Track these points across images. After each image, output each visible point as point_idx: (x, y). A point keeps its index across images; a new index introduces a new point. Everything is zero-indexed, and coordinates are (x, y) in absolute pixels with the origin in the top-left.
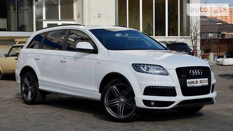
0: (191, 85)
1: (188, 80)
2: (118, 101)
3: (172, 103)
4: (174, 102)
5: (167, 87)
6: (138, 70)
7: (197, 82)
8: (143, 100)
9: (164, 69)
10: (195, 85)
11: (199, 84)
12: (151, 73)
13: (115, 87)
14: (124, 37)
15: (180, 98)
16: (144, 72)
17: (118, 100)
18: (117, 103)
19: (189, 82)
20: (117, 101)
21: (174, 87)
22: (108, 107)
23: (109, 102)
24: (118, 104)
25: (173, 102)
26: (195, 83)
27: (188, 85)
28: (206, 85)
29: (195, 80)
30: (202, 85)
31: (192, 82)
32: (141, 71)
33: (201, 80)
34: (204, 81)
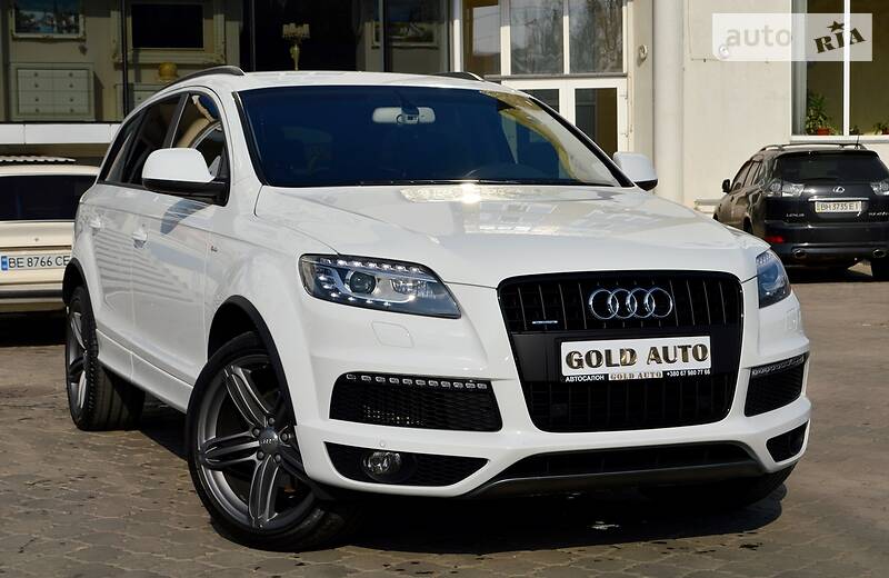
0: (586, 370)
1: (566, 348)
2: (256, 444)
3: (475, 464)
5: (445, 379)
6: (317, 290)
7: (628, 357)
8: (326, 443)
9: (438, 284)
10: (617, 373)
11: (643, 369)
12: (378, 306)
13: (240, 371)
16: (343, 300)
17: (257, 437)
18: (252, 451)
19: (576, 356)
20: (253, 440)
21: (488, 382)
22: (214, 469)
23: (219, 445)
24: (254, 457)
25: (478, 463)
26: (616, 359)
27: (566, 371)
28: (674, 374)
29: (615, 346)
30: (665, 373)
31: (594, 356)
32: (334, 295)
33: (659, 343)
34: (685, 349)
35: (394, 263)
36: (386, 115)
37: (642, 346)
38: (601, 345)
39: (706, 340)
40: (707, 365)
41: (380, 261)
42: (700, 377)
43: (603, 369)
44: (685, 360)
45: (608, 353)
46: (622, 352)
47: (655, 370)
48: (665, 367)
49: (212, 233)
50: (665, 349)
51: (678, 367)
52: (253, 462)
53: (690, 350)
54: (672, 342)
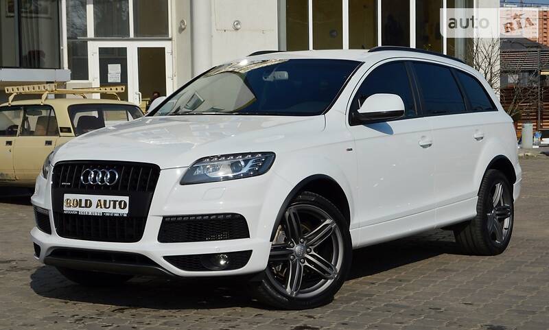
0: (72, 208)
1: (66, 196)
7: (88, 204)
10: (83, 211)
11: (94, 211)
19: (69, 201)
26: (83, 205)
27: (65, 208)
28: (108, 215)
29: (84, 197)
30: (103, 213)
31: (75, 202)
33: (103, 198)
34: (115, 202)
37: (95, 198)
38: (78, 197)
39: (126, 199)
40: (126, 211)
42: (120, 218)
43: (78, 209)
44: (114, 207)
45: (80, 200)
46: (86, 201)
47: (99, 211)
48: (104, 210)
50: (105, 201)
51: (110, 211)
53: (117, 203)
54: (109, 198)
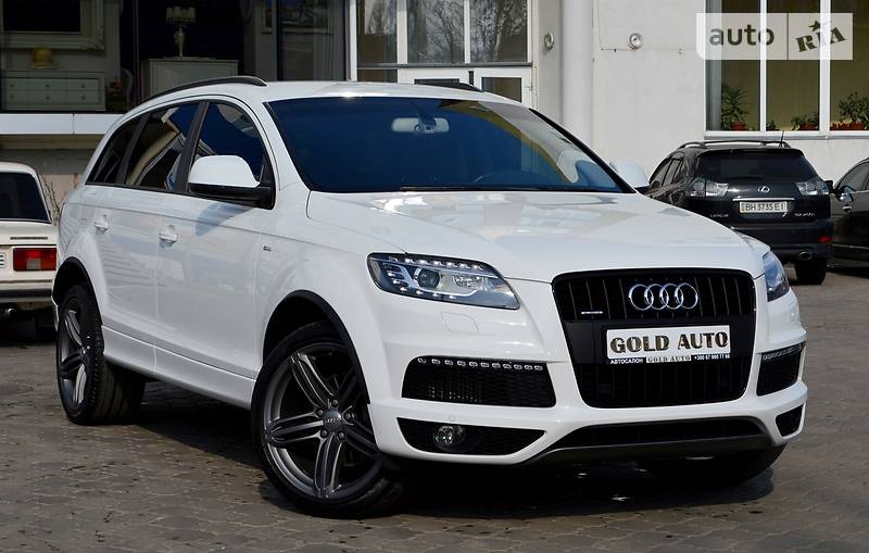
0: (628, 354)
1: (611, 334)
2: (320, 423)
3: (533, 435)
4: (538, 434)
5: (507, 362)
6: (387, 285)
7: (662, 343)
8: (399, 419)
9: (499, 280)
10: (653, 357)
11: (676, 353)
12: (443, 298)
13: (306, 358)
14: (427, 131)
15: (569, 412)
16: (411, 293)
17: (321, 418)
18: (315, 430)
19: (619, 342)
20: (317, 420)
21: (544, 365)
22: (279, 447)
23: (284, 425)
24: (317, 435)
25: (535, 434)
26: (652, 345)
27: (611, 354)
28: (702, 358)
29: (652, 333)
30: (693, 357)
31: (634, 342)
32: (402, 289)
33: (688, 331)
34: (709, 336)
35: (457, 261)
36: (403, 125)
37: (674, 333)
38: (640, 333)
39: (726, 329)
40: (727, 350)
41: (444, 260)
42: (721, 361)
43: (642, 354)
44: (709, 346)
45: (646, 339)
46: (658, 338)
47: (684, 354)
48: (693, 351)
49: (263, 233)
50: (693, 336)
51: (704, 352)
52: (317, 440)
53: (713, 338)
54: (699, 330)
